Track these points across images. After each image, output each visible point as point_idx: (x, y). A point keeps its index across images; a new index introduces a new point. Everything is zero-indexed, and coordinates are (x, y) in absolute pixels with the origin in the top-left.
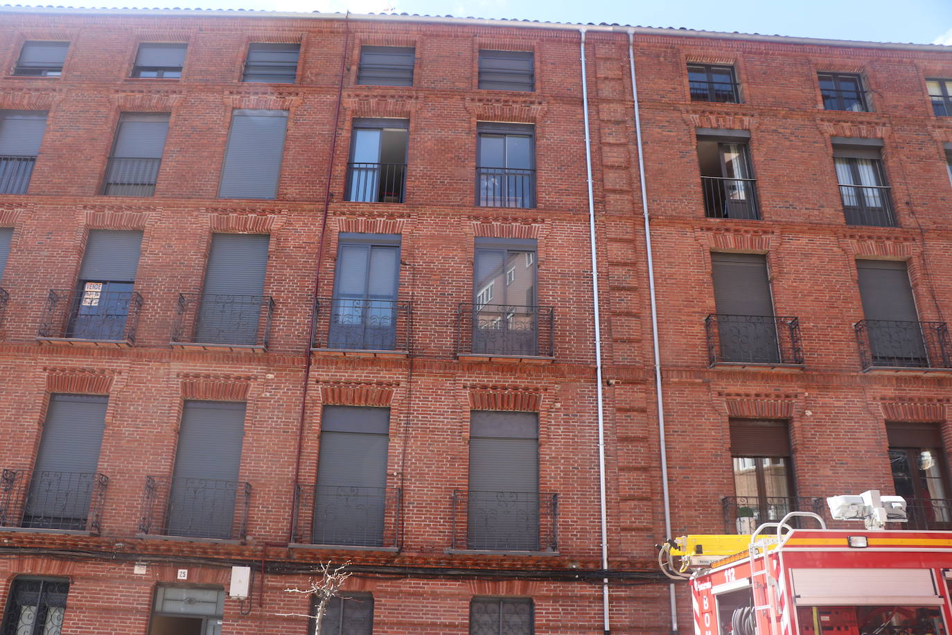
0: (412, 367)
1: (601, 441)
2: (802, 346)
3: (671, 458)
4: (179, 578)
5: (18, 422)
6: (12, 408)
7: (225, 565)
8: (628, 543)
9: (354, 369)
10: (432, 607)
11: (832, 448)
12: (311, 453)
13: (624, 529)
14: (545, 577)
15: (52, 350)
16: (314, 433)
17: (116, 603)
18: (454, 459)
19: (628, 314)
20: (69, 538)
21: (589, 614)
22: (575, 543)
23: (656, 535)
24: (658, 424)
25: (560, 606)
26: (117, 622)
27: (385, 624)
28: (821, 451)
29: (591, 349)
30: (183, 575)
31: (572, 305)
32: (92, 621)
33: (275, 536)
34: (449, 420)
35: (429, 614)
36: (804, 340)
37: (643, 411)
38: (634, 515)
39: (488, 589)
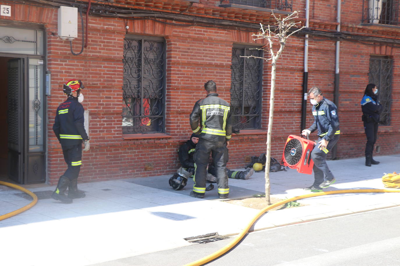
4: (2, 14)
7: (53, 3)
21: (295, 60)
30: (6, 11)
35: (207, 57)
39: (243, 38)
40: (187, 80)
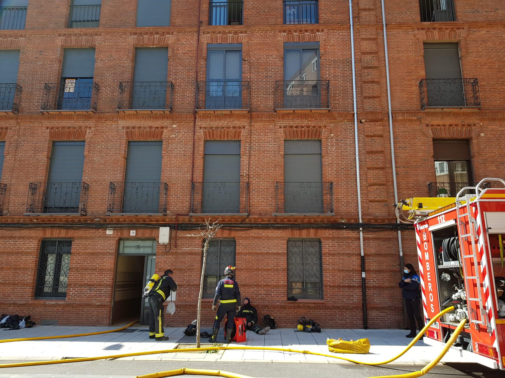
0: (251, 118)
1: (357, 154)
2: (479, 95)
3: (398, 162)
4: (131, 235)
5: (35, 157)
6: (31, 150)
7: (156, 227)
8: (373, 209)
9: (220, 120)
10: (266, 244)
11: (497, 154)
12: (199, 166)
13: (371, 201)
14: (327, 227)
15: (50, 117)
16: (201, 155)
17: (98, 250)
18: (276, 166)
19: (373, 82)
20: (69, 217)
21: (351, 247)
22: (343, 209)
23: (389, 204)
24: (390, 144)
25: (336, 242)
26: (99, 260)
27: (242, 254)
28: (490, 156)
29: (351, 103)
30: (133, 233)
31: (339, 79)
32: (85, 260)
33: (182, 210)
34: (272, 145)
35: (265, 248)
36: (481, 92)
37: (381, 136)
38: (377, 194)
39: (296, 234)
40: (248, 264)
